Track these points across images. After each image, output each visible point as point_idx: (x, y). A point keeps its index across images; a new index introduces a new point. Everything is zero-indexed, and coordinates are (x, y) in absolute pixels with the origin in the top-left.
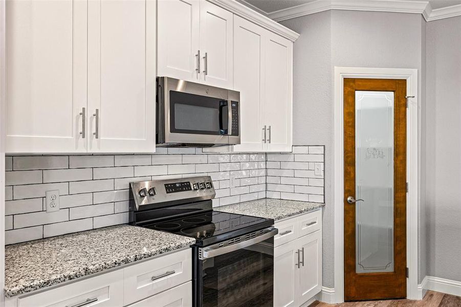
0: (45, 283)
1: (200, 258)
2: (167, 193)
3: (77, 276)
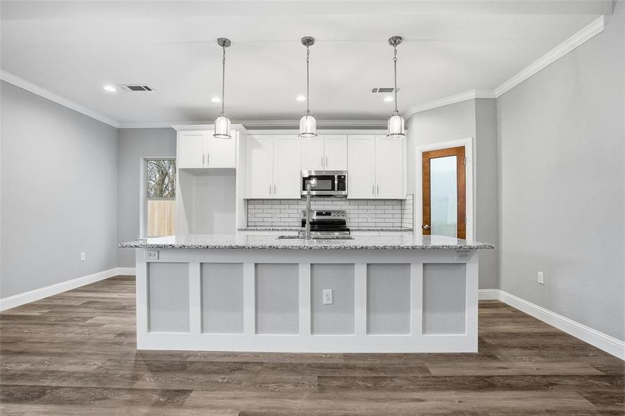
2: (316, 215)
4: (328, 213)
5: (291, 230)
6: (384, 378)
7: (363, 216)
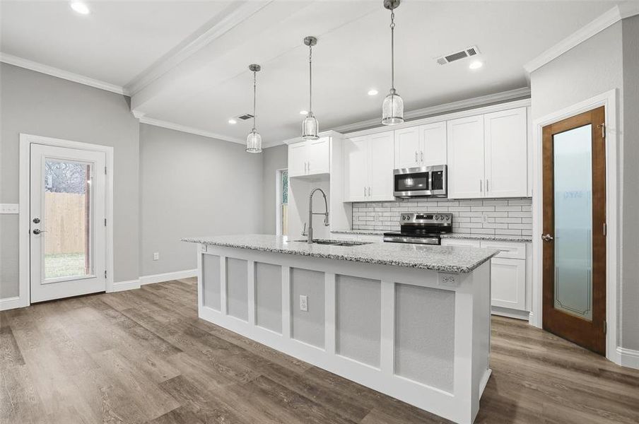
2: (417, 219)
4: (430, 217)
5: (376, 234)
6: (306, 400)
7: (476, 220)
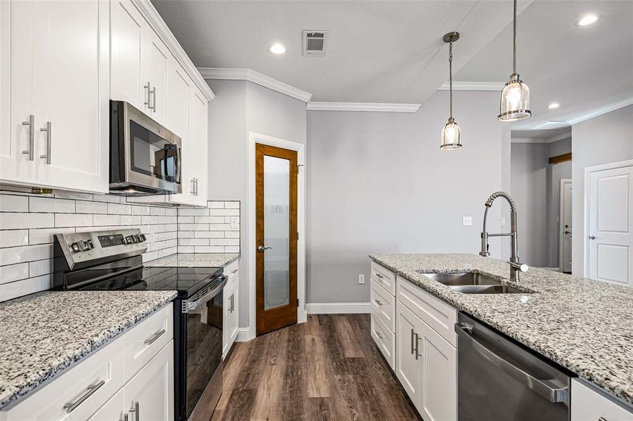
0: (46, 374)
1: (183, 312)
2: (103, 247)
3: (82, 355)
